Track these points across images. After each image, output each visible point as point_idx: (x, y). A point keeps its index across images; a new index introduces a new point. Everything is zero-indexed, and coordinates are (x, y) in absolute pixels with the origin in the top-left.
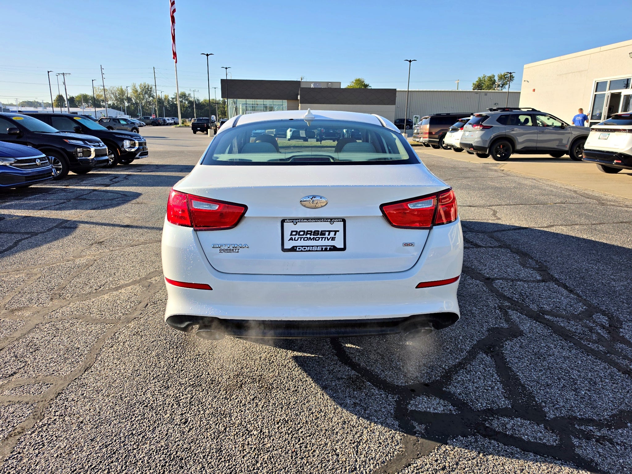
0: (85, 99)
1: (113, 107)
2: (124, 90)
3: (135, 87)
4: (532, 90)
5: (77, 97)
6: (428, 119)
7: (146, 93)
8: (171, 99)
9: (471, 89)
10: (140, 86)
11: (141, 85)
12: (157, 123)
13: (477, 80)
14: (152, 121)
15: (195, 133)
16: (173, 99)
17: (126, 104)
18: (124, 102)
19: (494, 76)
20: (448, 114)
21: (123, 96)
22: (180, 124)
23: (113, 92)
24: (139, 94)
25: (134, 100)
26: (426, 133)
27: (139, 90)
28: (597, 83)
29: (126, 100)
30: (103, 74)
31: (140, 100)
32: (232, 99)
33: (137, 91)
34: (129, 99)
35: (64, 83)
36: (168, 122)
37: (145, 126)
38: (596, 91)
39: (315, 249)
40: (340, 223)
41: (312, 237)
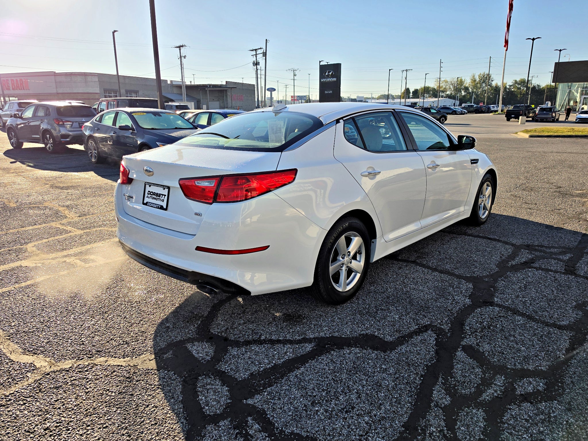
0: (426, 91)
1: (450, 97)
2: (463, 80)
3: (474, 76)
5: (420, 89)
7: (484, 82)
8: (508, 87)
10: (479, 76)
11: (480, 74)
12: (480, 111)
14: (475, 109)
15: (508, 120)
16: (510, 86)
17: (463, 93)
18: (461, 92)
21: (461, 86)
22: (500, 112)
23: (453, 82)
24: (477, 84)
25: (471, 90)
27: (478, 80)
29: (463, 89)
30: (441, 67)
31: (477, 89)
32: (566, 84)
33: (475, 81)
34: (466, 89)
35: (406, 78)
36: (492, 109)
37: (467, 113)
39: (154, 206)
40: (167, 190)
41: (155, 197)
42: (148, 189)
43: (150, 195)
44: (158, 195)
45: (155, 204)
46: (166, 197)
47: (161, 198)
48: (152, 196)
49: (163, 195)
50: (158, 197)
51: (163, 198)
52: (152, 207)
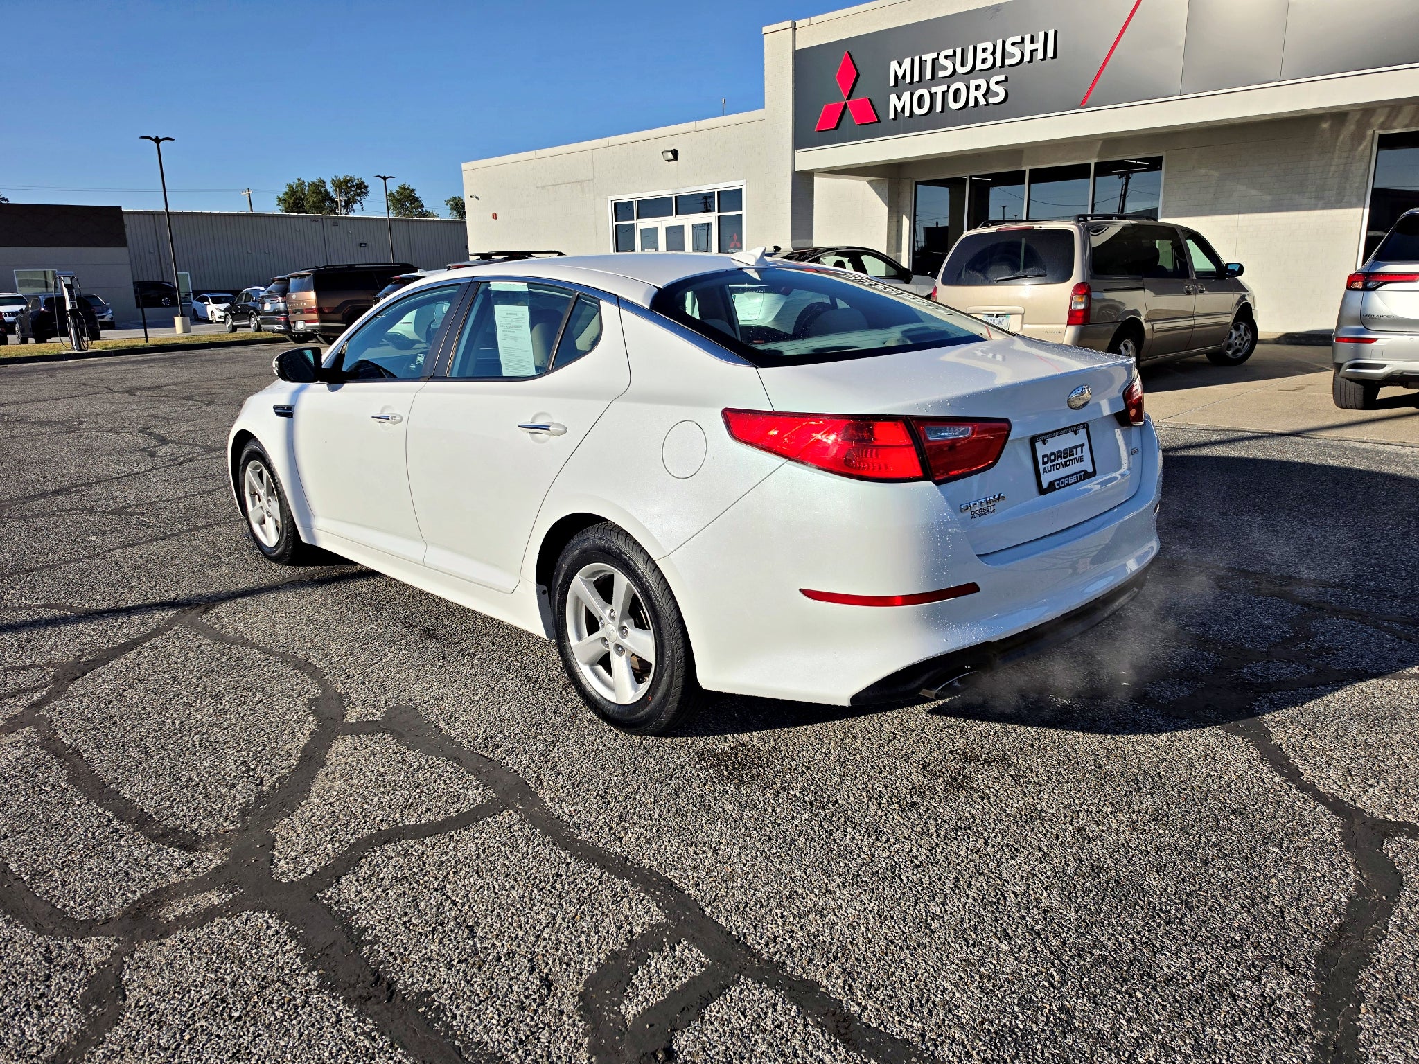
4: (491, 216)
6: (307, 278)
9: (276, 210)
13: (286, 190)
19: (324, 183)
20: (351, 267)
26: (310, 311)
28: (615, 204)
38: (616, 221)
39: (1071, 480)
40: (1083, 432)
41: (1063, 460)
42: (1042, 450)
43: (1050, 464)
44: (1068, 453)
45: (1072, 475)
46: (1086, 448)
47: (1075, 456)
48: (1056, 462)
49: (1076, 447)
50: (1069, 458)
51: (1079, 454)
52: (1067, 485)
